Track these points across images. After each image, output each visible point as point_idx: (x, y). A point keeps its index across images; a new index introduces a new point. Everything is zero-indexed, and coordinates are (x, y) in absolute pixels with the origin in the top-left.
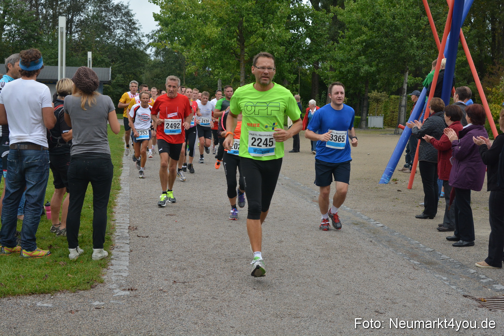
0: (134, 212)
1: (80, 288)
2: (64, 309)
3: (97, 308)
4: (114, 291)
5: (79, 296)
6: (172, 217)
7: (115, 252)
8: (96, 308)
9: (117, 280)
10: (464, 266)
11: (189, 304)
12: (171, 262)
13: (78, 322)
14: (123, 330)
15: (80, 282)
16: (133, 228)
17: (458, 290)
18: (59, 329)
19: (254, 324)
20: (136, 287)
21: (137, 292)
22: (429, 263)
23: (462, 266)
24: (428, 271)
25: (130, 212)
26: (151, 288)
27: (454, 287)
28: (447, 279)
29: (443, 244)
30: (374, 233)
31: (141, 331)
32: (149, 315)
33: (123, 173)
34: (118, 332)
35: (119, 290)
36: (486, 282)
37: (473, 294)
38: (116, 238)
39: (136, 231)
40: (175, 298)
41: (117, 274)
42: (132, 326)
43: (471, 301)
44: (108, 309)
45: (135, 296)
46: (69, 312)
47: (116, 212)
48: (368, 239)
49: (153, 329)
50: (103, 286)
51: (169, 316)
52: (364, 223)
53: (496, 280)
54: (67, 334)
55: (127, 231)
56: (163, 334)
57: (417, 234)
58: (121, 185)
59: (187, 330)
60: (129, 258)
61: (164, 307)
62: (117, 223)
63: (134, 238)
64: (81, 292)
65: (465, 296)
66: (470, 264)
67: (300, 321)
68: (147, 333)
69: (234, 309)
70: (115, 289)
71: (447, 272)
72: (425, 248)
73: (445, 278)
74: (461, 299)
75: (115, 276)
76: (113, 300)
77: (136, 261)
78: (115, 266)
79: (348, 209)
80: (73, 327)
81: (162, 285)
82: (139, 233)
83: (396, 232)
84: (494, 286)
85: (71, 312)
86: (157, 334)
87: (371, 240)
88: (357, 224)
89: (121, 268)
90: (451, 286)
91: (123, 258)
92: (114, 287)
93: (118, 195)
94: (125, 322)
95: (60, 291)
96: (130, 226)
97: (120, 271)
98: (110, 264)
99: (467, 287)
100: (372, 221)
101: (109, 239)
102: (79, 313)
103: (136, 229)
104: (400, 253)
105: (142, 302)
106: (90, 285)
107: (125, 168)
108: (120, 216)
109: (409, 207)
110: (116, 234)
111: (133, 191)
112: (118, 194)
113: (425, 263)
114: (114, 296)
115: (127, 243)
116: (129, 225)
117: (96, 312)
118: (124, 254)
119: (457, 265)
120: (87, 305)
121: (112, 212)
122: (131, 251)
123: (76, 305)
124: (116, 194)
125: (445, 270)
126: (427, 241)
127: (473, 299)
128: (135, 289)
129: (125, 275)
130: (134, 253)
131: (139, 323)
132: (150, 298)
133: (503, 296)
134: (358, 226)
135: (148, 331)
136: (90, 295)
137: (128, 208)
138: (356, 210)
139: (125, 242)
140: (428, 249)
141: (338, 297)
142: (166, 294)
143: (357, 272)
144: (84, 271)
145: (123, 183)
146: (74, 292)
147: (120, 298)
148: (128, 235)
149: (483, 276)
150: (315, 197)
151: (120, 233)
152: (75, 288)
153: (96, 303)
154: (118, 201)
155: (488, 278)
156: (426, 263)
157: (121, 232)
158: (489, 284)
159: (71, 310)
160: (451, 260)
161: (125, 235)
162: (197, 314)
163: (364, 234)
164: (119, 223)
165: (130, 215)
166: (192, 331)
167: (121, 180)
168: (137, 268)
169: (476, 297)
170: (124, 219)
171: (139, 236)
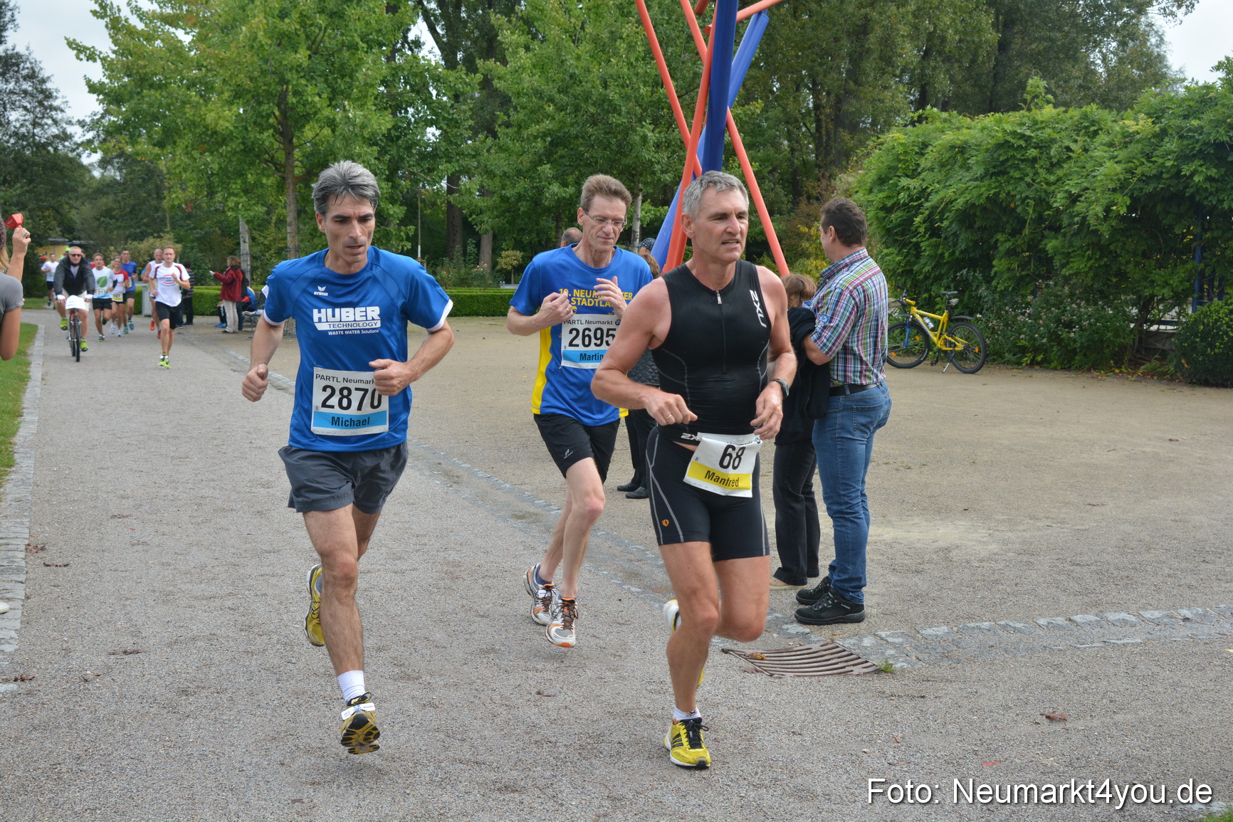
0: (41, 513)
6: (126, 520)
11: (147, 702)
20: (33, 672)
21: (33, 683)
22: (663, 589)
24: (657, 605)
25: (32, 513)
26: (65, 674)
31: (37, 764)
32: (57, 730)
33: (21, 430)
39: (41, 554)
42: (18, 757)
43: (734, 659)
45: (29, 693)
48: (540, 549)
49: (65, 759)
51: (101, 730)
52: (536, 515)
55: (22, 555)
56: (84, 768)
57: (642, 532)
58: (16, 456)
59: (139, 755)
60: (23, 613)
61: (91, 712)
62: (2, 538)
63: (36, 570)
65: (725, 651)
68: (50, 769)
74: (717, 658)
77: (36, 618)
79: (508, 486)
81: (91, 666)
82: (48, 558)
84: (785, 627)
86: (71, 769)
88: (522, 517)
89: (2, 634)
91: (8, 613)
93: (8, 478)
96: (29, 545)
100: (553, 510)
103: (43, 549)
105: (43, 704)
107: (27, 417)
108: (7, 524)
111: (41, 468)
112: (7, 475)
113: (652, 589)
115: (20, 580)
116: (27, 542)
118: (13, 604)
122: (28, 598)
124: (1, 476)
127: (739, 655)
128: (31, 677)
129: (8, 648)
130: (34, 600)
131: (33, 749)
132: (62, 695)
133: (801, 645)
134: (525, 520)
135: (54, 765)
137: (29, 505)
138: (523, 487)
139: (16, 578)
142: (98, 685)
145: (21, 450)
148: (23, 564)
150: (439, 464)
151: (6, 561)
154: (7, 491)
155: (775, 611)
157: (8, 558)
161: (16, 564)
162: (163, 721)
163: (533, 536)
164: (6, 538)
165: (30, 521)
166: (149, 759)
167: (15, 444)
168: (37, 634)
169: (746, 651)
170: (16, 530)
171: (48, 565)
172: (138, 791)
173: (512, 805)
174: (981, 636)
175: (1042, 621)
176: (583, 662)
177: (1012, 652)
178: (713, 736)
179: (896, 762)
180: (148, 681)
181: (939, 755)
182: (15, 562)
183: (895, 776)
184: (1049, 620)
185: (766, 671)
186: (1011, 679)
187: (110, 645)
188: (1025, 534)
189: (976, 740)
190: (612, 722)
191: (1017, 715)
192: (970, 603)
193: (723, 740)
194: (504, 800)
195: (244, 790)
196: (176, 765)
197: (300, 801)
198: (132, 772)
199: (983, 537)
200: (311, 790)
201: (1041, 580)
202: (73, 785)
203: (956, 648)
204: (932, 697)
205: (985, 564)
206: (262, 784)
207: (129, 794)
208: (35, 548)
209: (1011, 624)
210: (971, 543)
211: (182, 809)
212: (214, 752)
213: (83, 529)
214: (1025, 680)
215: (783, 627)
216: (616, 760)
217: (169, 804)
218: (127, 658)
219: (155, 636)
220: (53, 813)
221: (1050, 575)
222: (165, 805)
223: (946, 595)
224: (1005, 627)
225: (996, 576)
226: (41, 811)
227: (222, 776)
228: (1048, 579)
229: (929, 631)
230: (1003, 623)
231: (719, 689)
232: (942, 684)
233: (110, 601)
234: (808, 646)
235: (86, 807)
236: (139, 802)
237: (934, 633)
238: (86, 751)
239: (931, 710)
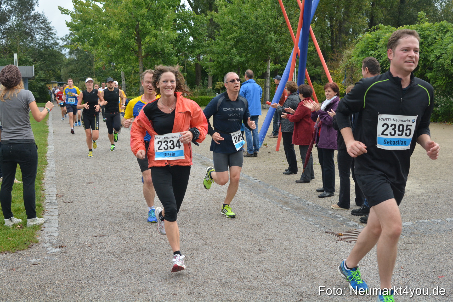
0: (60, 182)
1: (19, 248)
2: (6, 267)
3: (35, 264)
4: (48, 249)
5: (19, 255)
6: (92, 184)
7: (46, 216)
8: (33, 265)
9: (50, 240)
10: (324, 209)
11: (110, 255)
12: (93, 221)
13: (19, 277)
14: (57, 281)
15: (18, 244)
16: (60, 195)
17: (321, 228)
18: (4, 285)
19: (164, 268)
20: (66, 244)
21: (66, 248)
22: (298, 209)
23: (323, 209)
24: (297, 215)
25: (57, 182)
26: (78, 244)
27: (318, 226)
28: (312, 220)
29: (306, 193)
30: (253, 187)
31: (72, 281)
32: (78, 267)
33: (48, 151)
34: (53, 283)
35: (52, 248)
36: (341, 220)
37: (333, 230)
38: (46, 205)
39: (62, 198)
40: (98, 251)
41: (49, 234)
42: (65, 278)
43: (331, 235)
44: (43, 264)
45: (65, 252)
46: (11, 269)
47: (45, 183)
48: (249, 193)
49: (83, 278)
50: (39, 246)
51: (95, 267)
52: (244, 180)
53: (349, 218)
54: (10, 288)
55: (55, 198)
56: (91, 282)
57: (286, 186)
58: (48, 161)
59: (111, 277)
60: (59, 221)
61: (90, 260)
62: (47, 192)
63: (61, 204)
64: (20, 252)
65: (327, 232)
66: (328, 207)
67: (201, 263)
68: (77, 282)
69: (147, 257)
70: (49, 247)
71: (312, 215)
72: (293, 196)
73: (311, 220)
74: (324, 235)
75: (47, 236)
76: (47, 257)
77: (64, 223)
78: (47, 228)
80: (15, 282)
81: (87, 241)
82: (65, 199)
83: (270, 185)
84: (348, 222)
85: (12, 269)
86: (86, 282)
87: (251, 193)
89: (52, 229)
90: (316, 225)
91: (53, 221)
92: (47, 246)
93: (46, 169)
94: (59, 274)
95: (2, 252)
96: (57, 194)
97: (51, 232)
98: (42, 226)
99: (327, 225)
100: (250, 178)
101: (40, 206)
102: (20, 269)
103: (62, 196)
104: (275, 202)
105: (71, 256)
106: (27, 246)
107: (50, 146)
108: (48, 186)
109: (278, 166)
110: (46, 201)
111: (57, 165)
112: (46, 168)
114: (48, 253)
115: (56, 208)
116: (56, 193)
117: (33, 268)
118: (54, 217)
119: (319, 208)
120: (25, 262)
121: (41, 183)
123: (17, 263)
124: (44, 168)
125: (310, 213)
126: (295, 191)
127: (333, 234)
128: (65, 246)
129: (56, 235)
130: (62, 215)
131: (70, 274)
132: (78, 253)
133: (355, 230)
135: (79, 281)
136: (27, 254)
137: (55, 179)
139: (54, 207)
140: (295, 198)
141: (230, 240)
142: (91, 249)
143: (243, 219)
144: (21, 234)
145: (50, 159)
146: (14, 252)
147: (53, 254)
148: (56, 202)
149: (339, 216)
150: (204, 161)
151: (49, 201)
152: (15, 249)
153: (34, 260)
154: (46, 174)
155: (343, 216)
156: (295, 209)
157: (50, 199)
158: (344, 222)
159: (13, 268)
160: (314, 205)
161: (53, 202)
162: (118, 263)
163: (245, 188)
164: (48, 192)
165: (56, 185)
166: (114, 278)
167: (47, 156)
168: (65, 229)
169: (335, 232)
170: (52, 189)
171: (65, 202)
172: (112, 291)
173: (258, 296)
174: (425, 226)
175: (448, 219)
176: (274, 237)
177: (439, 232)
178: (331, 266)
179: (404, 277)
180: (110, 247)
181: (420, 273)
182: (53, 201)
183: (405, 282)
184: (450, 219)
185: (344, 240)
186: (441, 242)
187: (93, 233)
188: (433, 185)
189: (433, 267)
190: (290, 261)
191: (446, 257)
192: (418, 212)
193: (335, 268)
194: (255, 293)
195: (153, 290)
196: (125, 281)
197: (176, 295)
198: (109, 284)
199: (417, 187)
200: (179, 291)
201: (444, 203)
202: (87, 289)
203: (416, 230)
204: (411, 250)
205: (420, 197)
206: (160, 288)
207: (109, 292)
208: (59, 196)
209: (436, 220)
210: (413, 189)
211: (131, 299)
212: (139, 275)
213: (76, 188)
214: (446, 243)
215: (347, 223)
216: (295, 277)
217: (125, 297)
218: (100, 238)
219: (109, 229)
220: (81, 300)
221: (447, 201)
222: (124, 297)
223: (408, 209)
224: (434, 222)
225: (426, 202)
226: (76, 299)
227: (144, 285)
228: (446, 203)
229: (404, 224)
230: (433, 220)
231: (328, 247)
232: (414, 245)
233: (91, 216)
234: (358, 230)
235: (94, 298)
236: (114, 295)
237: (407, 225)
238: (90, 275)
239: (412, 255)
